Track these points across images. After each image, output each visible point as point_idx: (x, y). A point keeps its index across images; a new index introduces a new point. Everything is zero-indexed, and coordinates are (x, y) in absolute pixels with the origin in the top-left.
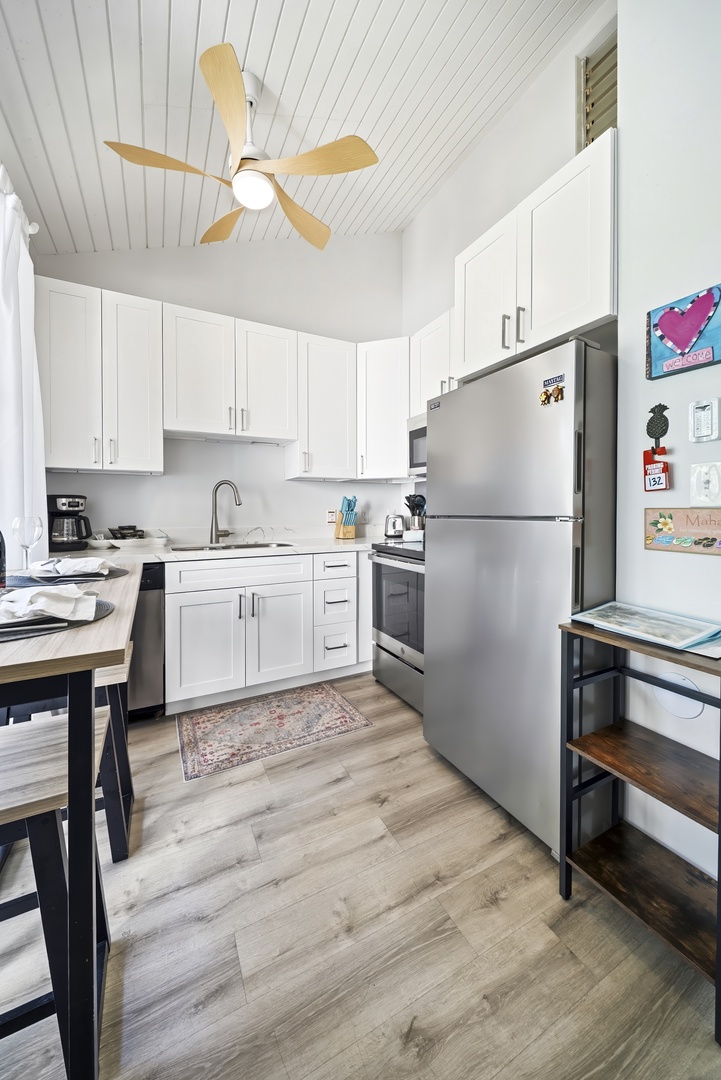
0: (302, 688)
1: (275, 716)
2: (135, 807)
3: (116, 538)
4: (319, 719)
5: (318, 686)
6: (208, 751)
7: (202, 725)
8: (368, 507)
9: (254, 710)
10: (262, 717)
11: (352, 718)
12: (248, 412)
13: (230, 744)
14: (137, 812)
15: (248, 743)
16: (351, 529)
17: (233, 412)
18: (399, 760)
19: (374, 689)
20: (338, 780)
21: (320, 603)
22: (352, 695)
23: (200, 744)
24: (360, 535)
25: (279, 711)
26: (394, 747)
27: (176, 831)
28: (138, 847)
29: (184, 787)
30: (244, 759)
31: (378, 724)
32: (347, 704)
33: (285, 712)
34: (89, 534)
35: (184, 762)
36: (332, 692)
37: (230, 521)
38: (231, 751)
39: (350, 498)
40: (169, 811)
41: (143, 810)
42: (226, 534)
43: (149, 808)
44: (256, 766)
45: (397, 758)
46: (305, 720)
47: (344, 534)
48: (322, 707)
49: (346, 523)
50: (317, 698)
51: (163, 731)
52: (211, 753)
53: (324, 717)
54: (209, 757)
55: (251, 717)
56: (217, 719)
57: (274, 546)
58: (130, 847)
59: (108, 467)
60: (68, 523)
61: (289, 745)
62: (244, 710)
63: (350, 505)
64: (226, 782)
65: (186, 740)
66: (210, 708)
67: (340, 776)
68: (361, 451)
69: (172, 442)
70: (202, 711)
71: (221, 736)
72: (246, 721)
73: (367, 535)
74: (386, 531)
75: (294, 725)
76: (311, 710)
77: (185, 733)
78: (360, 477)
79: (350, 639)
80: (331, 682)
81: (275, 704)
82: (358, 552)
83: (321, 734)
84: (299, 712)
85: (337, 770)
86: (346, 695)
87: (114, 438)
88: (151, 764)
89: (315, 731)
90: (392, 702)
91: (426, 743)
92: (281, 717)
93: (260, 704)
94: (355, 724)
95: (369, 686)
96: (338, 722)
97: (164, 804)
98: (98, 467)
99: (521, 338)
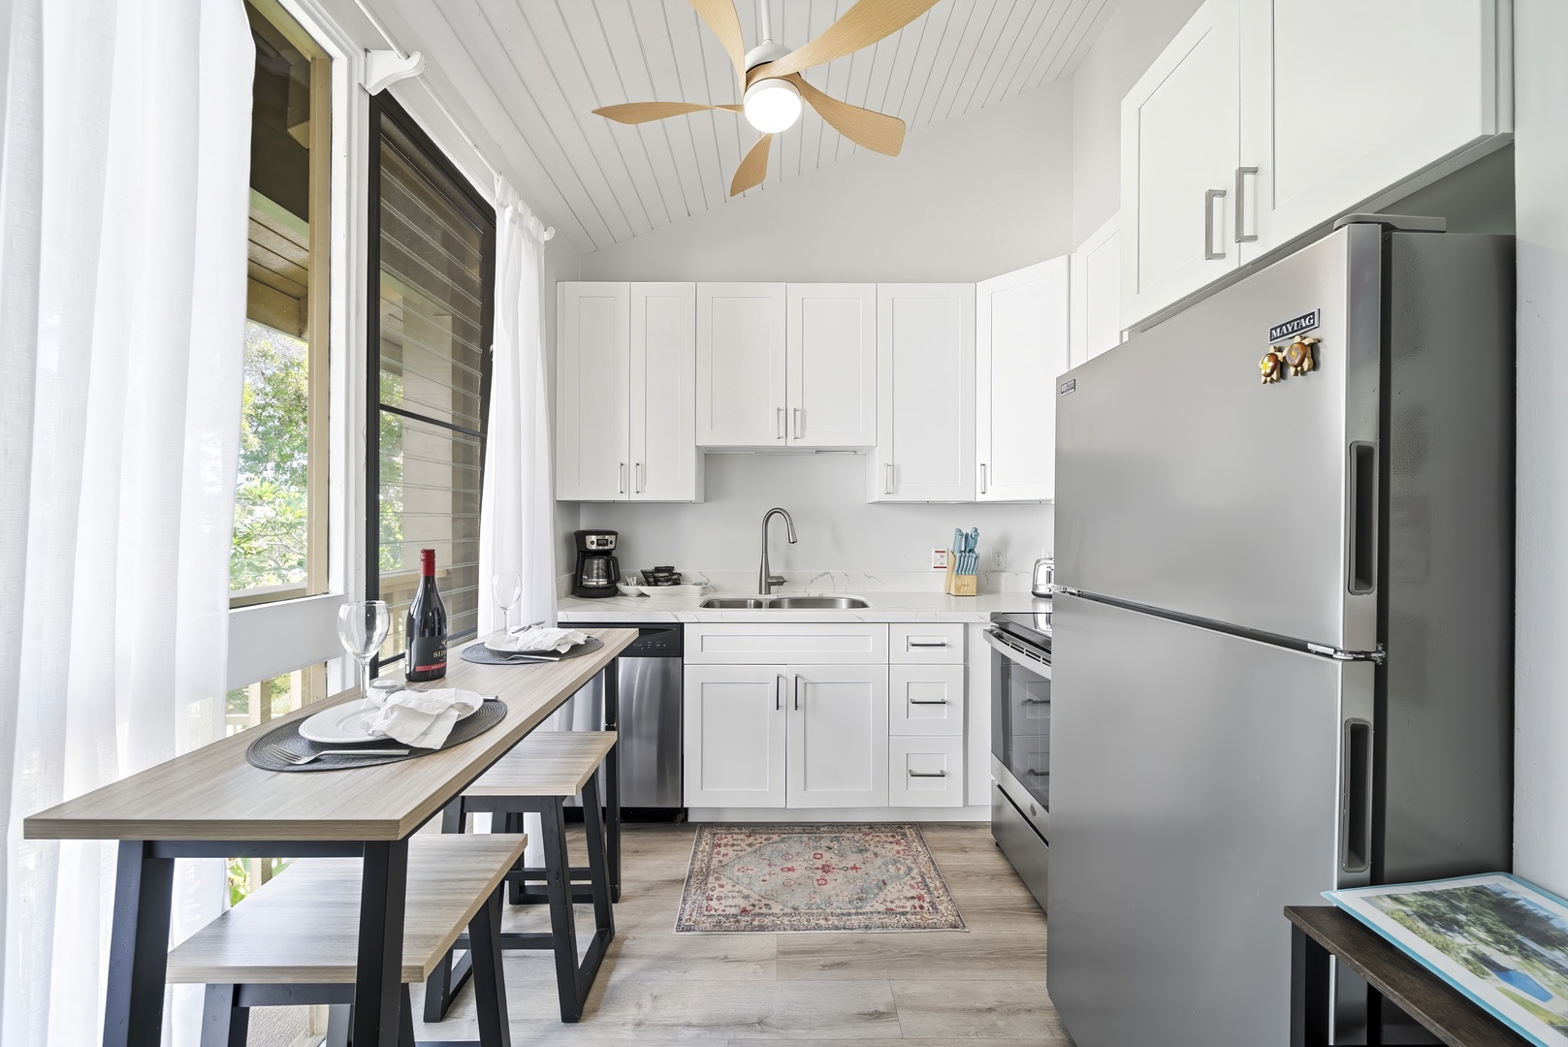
0: (872, 826)
1: (819, 863)
2: (611, 949)
3: (649, 584)
4: (880, 889)
5: (897, 827)
6: (715, 894)
7: (723, 850)
8: (1004, 544)
9: (795, 845)
10: (801, 856)
11: (933, 904)
12: (803, 412)
13: (746, 892)
14: (610, 957)
15: (768, 897)
16: (970, 581)
17: (782, 413)
18: (992, 1017)
19: (991, 861)
20: (876, 1016)
21: (900, 700)
22: (946, 860)
23: (711, 879)
24: (985, 587)
25: (827, 856)
26: (993, 985)
27: (639, 1006)
28: (595, 1010)
29: (671, 939)
30: (756, 923)
31: (978, 930)
32: (933, 874)
33: (835, 861)
34: (618, 578)
35: (684, 900)
36: (916, 845)
37: (788, 564)
38: (743, 903)
39: (967, 530)
40: (642, 970)
41: (617, 956)
42: (780, 582)
43: (623, 957)
44: (764, 942)
45: (990, 1010)
46: (860, 883)
47: (958, 588)
48: (892, 869)
49: (961, 570)
50: (890, 850)
51: (677, 845)
52: (719, 898)
53: (889, 887)
54: (714, 903)
55: (786, 856)
56: (743, 845)
57: (844, 604)
58: (587, 1005)
59: (635, 497)
60: (597, 564)
61: (822, 922)
62: (782, 841)
63: (968, 544)
64: (722, 954)
65: (697, 867)
66: (740, 825)
67: (882, 1009)
68: (982, 457)
69: (711, 459)
70: (730, 826)
71: (741, 874)
72: (779, 861)
73: (1003, 590)
74: (1035, 586)
75: (839, 889)
76: (875, 870)
77: (699, 856)
78: (980, 498)
79: (953, 765)
80: (920, 827)
81: (825, 843)
82: (966, 625)
83: (876, 918)
84: (855, 868)
85: (880, 994)
86: (939, 857)
87: (641, 461)
88: (650, 889)
89: (868, 909)
90: (1015, 894)
91: (1048, 1002)
92: (826, 869)
93: (805, 837)
94: (936, 918)
95: (984, 850)
96: (909, 904)
97: (641, 957)
98: (624, 498)
99: (1247, 231)
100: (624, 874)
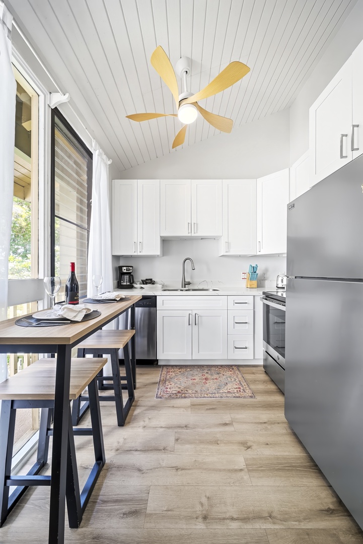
0: (222, 366)
1: (204, 377)
2: (133, 404)
3: (144, 284)
4: (225, 385)
5: (230, 367)
6: (169, 387)
7: (171, 373)
8: (266, 270)
9: (196, 372)
10: (198, 376)
11: (244, 390)
12: (197, 224)
13: (179, 386)
14: (134, 406)
15: (187, 388)
16: (255, 283)
17: (190, 225)
18: (266, 425)
19: (263, 377)
20: (226, 424)
21: (231, 322)
22: (249, 377)
23: (167, 382)
24: (260, 285)
25: (207, 375)
26: (265, 415)
27: (144, 421)
28: (129, 423)
29: (154, 401)
30: (183, 396)
31: (259, 398)
32: (243, 381)
33: (209, 376)
34: (133, 282)
35: (158, 389)
36: (237, 372)
37: (192, 278)
38: (178, 390)
39: (254, 265)
40: (145, 410)
41: (136, 406)
42: (189, 284)
43: (138, 406)
44: (187, 402)
45: (265, 423)
46: (218, 384)
47: (250, 285)
48: (229, 379)
49: (251, 279)
50: (228, 373)
51: (155, 372)
52: (170, 388)
53: (229, 385)
54: (168, 390)
55: (192, 375)
56: (177, 372)
57: (211, 290)
58: (126, 421)
59: (139, 254)
60: (126, 277)
61: (206, 395)
62: (191, 370)
63: (254, 269)
64: (172, 405)
65: (162, 379)
66: (176, 366)
67: (227, 422)
68: (259, 239)
69: (165, 241)
70: (172, 366)
71: (177, 381)
72: (190, 377)
73: (266, 286)
74: (277, 284)
75: (211, 385)
76: (223, 379)
77: (163, 375)
78: (259, 253)
79: (250, 345)
80: (238, 366)
81: (206, 371)
82: (254, 296)
83: (224, 394)
84: (216, 379)
85: (227, 418)
86: (245, 375)
87: (141, 241)
88: (146, 385)
89: (221, 391)
90: (272, 387)
91: (285, 420)
92: (206, 379)
93: (199, 369)
94: (245, 394)
95: (260, 374)
96: (235, 390)
97: (144, 406)
98: (136, 254)
99: (355, 147)
100: (137, 381)
